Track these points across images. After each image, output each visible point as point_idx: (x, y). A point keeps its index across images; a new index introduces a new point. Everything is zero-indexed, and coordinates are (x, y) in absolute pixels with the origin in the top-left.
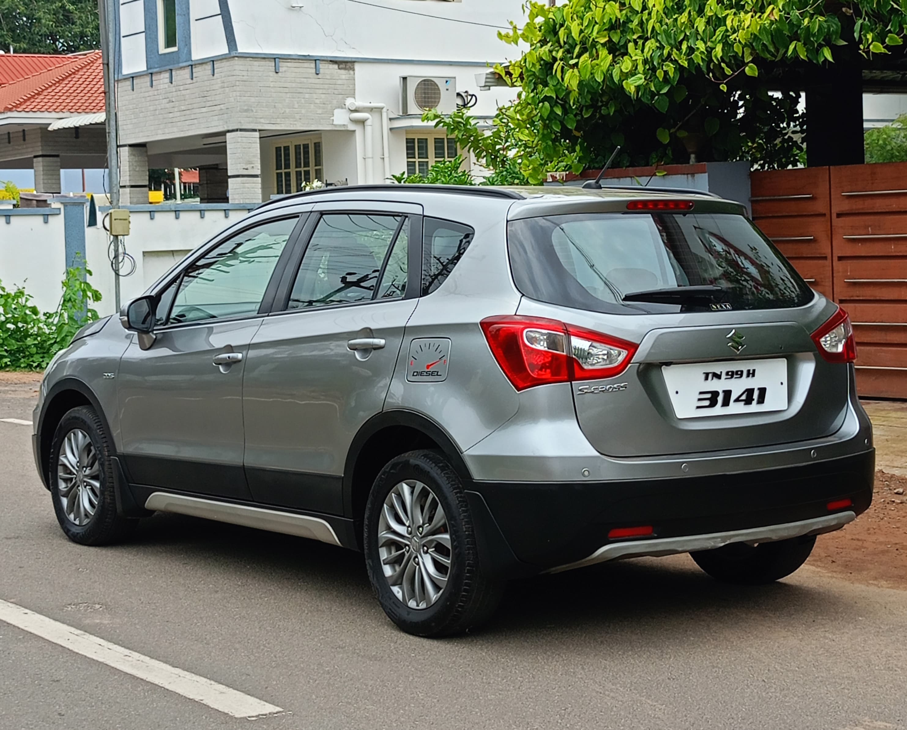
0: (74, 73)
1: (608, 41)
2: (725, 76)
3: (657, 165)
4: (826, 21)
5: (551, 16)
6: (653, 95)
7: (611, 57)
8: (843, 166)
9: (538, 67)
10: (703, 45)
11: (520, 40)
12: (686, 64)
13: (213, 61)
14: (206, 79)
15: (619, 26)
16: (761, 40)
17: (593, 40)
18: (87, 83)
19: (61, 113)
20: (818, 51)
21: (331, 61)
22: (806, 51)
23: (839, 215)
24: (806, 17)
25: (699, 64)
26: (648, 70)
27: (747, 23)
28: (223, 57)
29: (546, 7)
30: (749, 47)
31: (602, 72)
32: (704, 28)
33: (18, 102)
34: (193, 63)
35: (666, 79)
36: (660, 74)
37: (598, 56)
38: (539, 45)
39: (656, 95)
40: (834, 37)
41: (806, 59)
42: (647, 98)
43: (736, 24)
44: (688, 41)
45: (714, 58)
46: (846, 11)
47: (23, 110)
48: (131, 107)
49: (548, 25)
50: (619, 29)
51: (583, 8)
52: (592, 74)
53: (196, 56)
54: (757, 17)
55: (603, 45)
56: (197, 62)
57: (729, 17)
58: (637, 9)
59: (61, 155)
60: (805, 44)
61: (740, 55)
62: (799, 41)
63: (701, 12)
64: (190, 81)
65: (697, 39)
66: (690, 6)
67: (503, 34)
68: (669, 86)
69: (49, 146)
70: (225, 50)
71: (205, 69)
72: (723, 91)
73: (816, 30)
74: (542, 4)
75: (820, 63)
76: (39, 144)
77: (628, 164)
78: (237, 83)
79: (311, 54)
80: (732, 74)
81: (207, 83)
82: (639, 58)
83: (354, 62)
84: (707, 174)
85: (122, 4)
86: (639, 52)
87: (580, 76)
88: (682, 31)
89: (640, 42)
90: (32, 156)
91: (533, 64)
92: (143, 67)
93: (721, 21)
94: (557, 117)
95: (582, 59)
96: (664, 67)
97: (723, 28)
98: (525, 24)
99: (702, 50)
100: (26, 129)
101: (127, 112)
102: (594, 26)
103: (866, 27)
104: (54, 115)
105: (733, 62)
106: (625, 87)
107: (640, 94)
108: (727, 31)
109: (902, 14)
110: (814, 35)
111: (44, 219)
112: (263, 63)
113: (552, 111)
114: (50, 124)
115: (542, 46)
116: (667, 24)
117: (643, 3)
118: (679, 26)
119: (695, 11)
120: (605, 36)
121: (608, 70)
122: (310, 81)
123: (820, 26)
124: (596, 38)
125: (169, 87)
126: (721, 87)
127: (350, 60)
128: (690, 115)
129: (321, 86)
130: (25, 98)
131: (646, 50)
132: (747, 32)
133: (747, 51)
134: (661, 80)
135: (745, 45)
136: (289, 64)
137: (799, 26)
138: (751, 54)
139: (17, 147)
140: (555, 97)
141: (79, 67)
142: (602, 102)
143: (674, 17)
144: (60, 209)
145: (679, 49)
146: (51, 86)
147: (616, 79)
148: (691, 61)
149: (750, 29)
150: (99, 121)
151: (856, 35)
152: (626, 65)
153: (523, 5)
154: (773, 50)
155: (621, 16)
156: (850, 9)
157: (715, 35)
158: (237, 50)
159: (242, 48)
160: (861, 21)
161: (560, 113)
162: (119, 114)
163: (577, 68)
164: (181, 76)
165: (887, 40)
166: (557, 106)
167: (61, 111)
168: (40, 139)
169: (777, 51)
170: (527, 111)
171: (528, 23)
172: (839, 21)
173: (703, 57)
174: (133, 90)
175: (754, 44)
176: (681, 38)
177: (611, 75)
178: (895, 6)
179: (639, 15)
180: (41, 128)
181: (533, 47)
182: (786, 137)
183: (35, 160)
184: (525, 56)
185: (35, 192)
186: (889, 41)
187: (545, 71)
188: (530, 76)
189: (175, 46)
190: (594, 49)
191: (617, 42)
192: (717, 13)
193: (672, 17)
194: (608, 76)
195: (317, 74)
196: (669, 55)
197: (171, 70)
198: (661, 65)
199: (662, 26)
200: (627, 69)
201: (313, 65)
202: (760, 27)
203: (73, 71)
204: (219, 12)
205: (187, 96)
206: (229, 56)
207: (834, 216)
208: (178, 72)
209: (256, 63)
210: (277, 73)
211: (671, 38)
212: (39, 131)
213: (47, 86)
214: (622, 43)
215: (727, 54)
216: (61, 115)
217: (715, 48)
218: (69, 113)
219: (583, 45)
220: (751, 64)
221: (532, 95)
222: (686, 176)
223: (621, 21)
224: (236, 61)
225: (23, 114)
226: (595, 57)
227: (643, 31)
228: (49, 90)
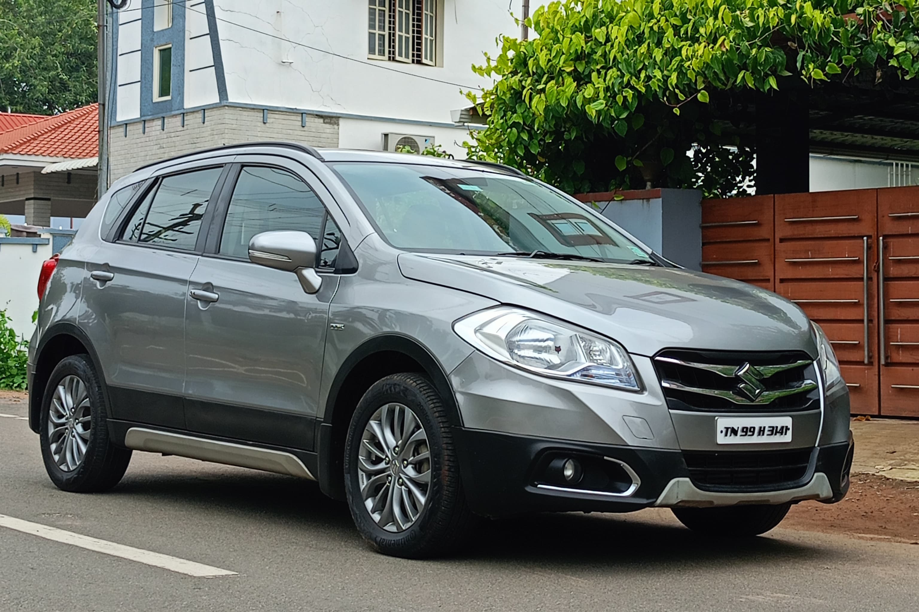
0: (70, 122)
1: (573, 70)
2: (678, 101)
3: (616, 191)
4: (772, 52)
5: (522, 49)
6: (613, 120)
7: (575, 84)
8: (786, 195)
9: (508, 96)
10: (660, 73)
11: (493, 73)
12: (643, 90)
13: (204, 110)
14: (196, 127)
15: (584, 57)
16: (713, 68)
17: (560, 68)
18: (81, 132)
19: (55, 157)
20: (764, 79)
21: (317, 115)
22: (754, 80)
23: (782, 240)
24: (755, 48)
25: (656, 90)
26: (609, 97)
27: (700, 52)
28: (214, 106)
29: (518, 42)
30: (702, 75)
31: (566, 97)
32: (661, 57)
33: (14, 145)
34: (185, 111)
35: (625, 105)
36: (619, 99)
37: (563, 84)
38: (510, 75)
39: (616, 120)
40: (780, 67)
41: (753, 87)
42: (607, 123)
43: (690, 53)
44: (646, 70)
45: (669, 86)
46: (791, 45)
47: (19, 153)
48: (123, 152)
49: (520, 57)
50: (584, 60)
51: (551, 41)
52: (557, 100)
53: (188, 104)
54: (710, 47)
55: (569, 74)
56: (188, 111)
57: (684, 47)
58: (601, 40)
59: (52, 198)
60: (753, 73)
61: (694, 81)
62: (748, 71)
63: (659, 44)
64: (181, 128)
65: (655, 68)
66: (649, 38)
67: (477, 67)
68: (629, 112)
69: (41, 189)
70: (215, 99)
71: (196, 118)
72: (676, 114)
73: (763, 60)
74: (514, 38)
75: (766, 90)
76: (32, 187)
77: (589, 190)
78: (226, 131)
79: (298, 108)
80: (685, 100)
81: (197, 131)
82: (601, 85)
83: (339, 117)
84: (661, 199)
85: (120, 55)
86: (601, 80)
87: (546, 101)
88: (641, 62)
89: (603, 72)
90: (24, 198)
91: (504, 92)
92: (136, 115)
93: (677, 52)
94: (523, 142)
95: (549, 85)
96: (623, 93)
97: (678, 58)
98: (498, 56)
99: (659, 78)
100: (20, 173)
101: (119, 158)
102: (561, 56)
103: (808, 58)
104: (48, 159)
105: (687, 90)
106: (587, 111)
107: (601, 118)
108: (682, 60)
109: (841, 46)
110: (761, 65)
111: (33, 248)
112: (252, 113)
113: (519, 136)
114: (44, 167)
115: (512, 77)
116: (627, 54)
117: (606, 35)
118: (639, 56)
119: (653, 43)
120: (571, 66)
121: (572, 97)
122: (296, 133)
123: (766, 56)
124: (563, 67)
125: (161, 133)
126: (674, 110)
127: (335, 115)
128: (647, 146)
129: (306, 139)
130: (21, 142)
131: (608, 78)
132: (700, 60)
133: (700, 79)
134: (620, 104)
135: (698, 74)
136: (277, 116)
137: (747, 57)
138: (704, 82)
139: (9, 190)
140: (522, 123)
141: (76, 117)
142: (564, 128)
143: (634, 48)
144: (49, 239)
145: (638, 78)
146: (46, 133)
147: (579, 105)
148: (648, 87)
149: (703, 58)
150: (91, 165)
151: (799, 65)
152: (589, 91)
153: (496, 38)
154: (723, 78)
155: (586, 47)
156: (795, 43)
157: (671, 64)
158: (227, 99)
159: (232, 98)
160: (803, 53)
161: (526, 139)
162: (111, 159)
163: (544, 92)
164: (173, 123)
165: (827, 68)
166: (524, 132)
167: (56, 155)
168: (33, 183)
169: (728, 79)
170: (496, 135)
171: (501, 55)
172: (785, 54)
173: (660, 84)
174: (126, 136)
175: (706, 72)
176: (640, 67)
177: (575, 101)
178: (835, 39)
179: (603, 47)
180: (34, 172)
181: (505, 77)
182: (741, 190)
183: (27, 202)
184: (497, 85)
185: (26, 225)
186: (828, 69)
187: (514, 100)
188: (501, 104)
189: (169, 95)
190: (561, 77)
191: (581, 72)
192: (674, 44)
193: (632, 49)
194: (572, 101)
195: (303, 127)
196: (629, 81)
197: (164, 118)
198: (621, 91)
199: (623, 55)
200: (589, 95)
201: (299, 118)
202: (712, 56)
203: (69, 120)
204: (213, 64)
205: (178, 143)
206: (220, 105)
207: (777, 240)
208: (170, 120)
209: (245, 113)
210: (264, 123)
211: (631, 66)
212: (33, 174)
213: (43, 132)
214: (586, 73)
215: (682, 82)
216: (54, 159)
217: (670, 76)
218: (62, 158)
219: (551, 74)
220: (702, 91)
221: (502, 121)
222: (641, 201)
223: (586, 52)
224: (227, 110)
225: (18, 157)
226: (561, 84)
227: (606, 62)
228: (45, 136)
